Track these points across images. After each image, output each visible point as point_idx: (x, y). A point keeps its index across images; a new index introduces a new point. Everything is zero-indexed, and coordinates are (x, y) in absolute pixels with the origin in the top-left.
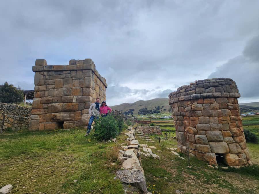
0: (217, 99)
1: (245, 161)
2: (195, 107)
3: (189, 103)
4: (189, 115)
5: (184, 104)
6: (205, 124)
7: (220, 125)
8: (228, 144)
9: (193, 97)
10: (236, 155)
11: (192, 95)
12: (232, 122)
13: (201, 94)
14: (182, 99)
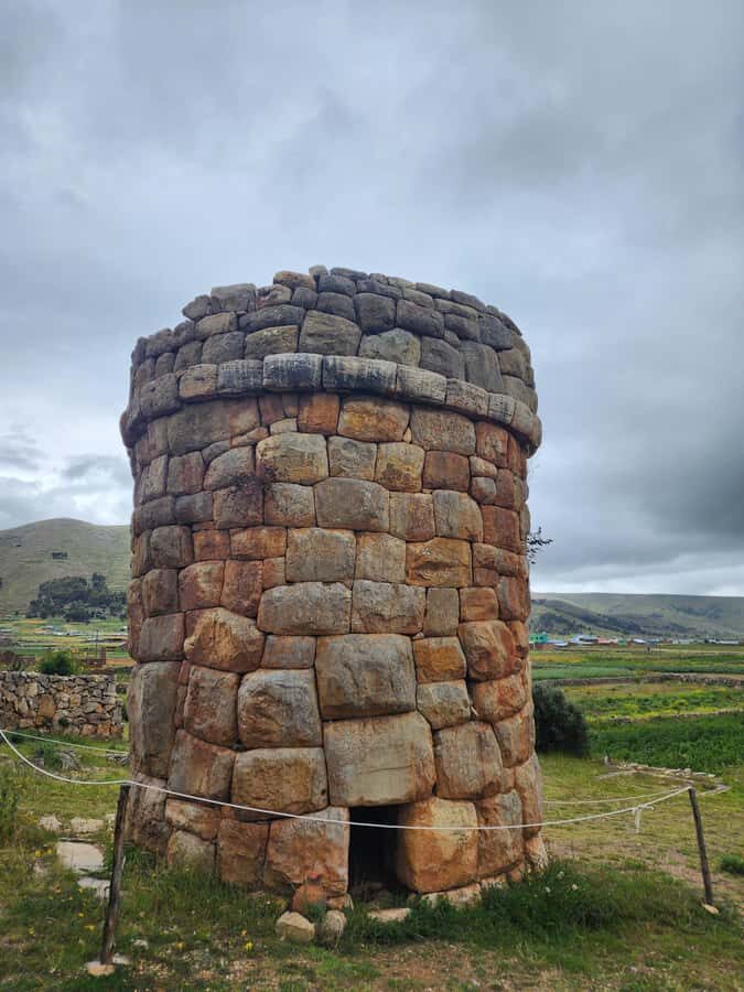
0: (419, 415)
1: (514, 845)
2: (278, 454)
3: (246, 418)
4: (226, 515)
5: (210, 430)
6: (326, 583)
7: (413, 595)
8: (434, 732)
9: (276, 371)
10: (471, 805)
11: (269, 358)
12: (478, 579)
13: (330, 359)
14: (202, 389)
